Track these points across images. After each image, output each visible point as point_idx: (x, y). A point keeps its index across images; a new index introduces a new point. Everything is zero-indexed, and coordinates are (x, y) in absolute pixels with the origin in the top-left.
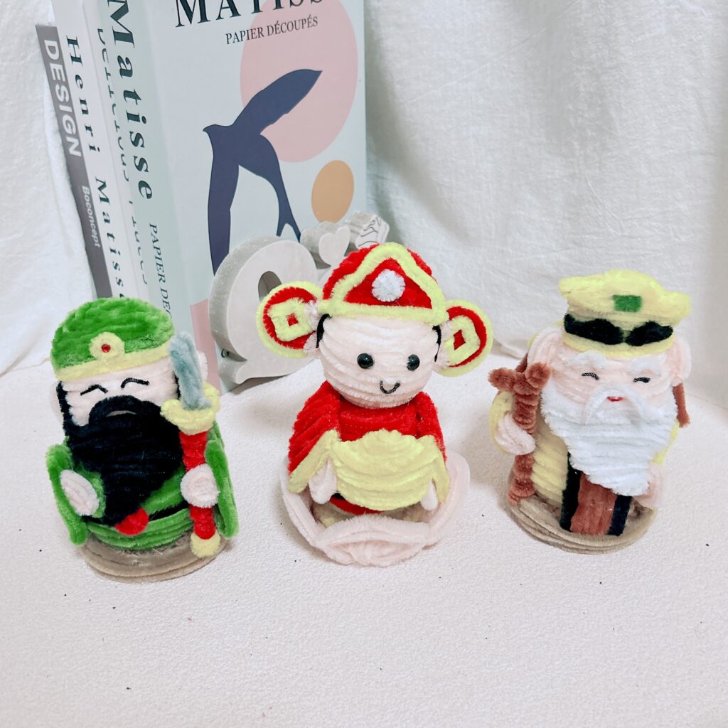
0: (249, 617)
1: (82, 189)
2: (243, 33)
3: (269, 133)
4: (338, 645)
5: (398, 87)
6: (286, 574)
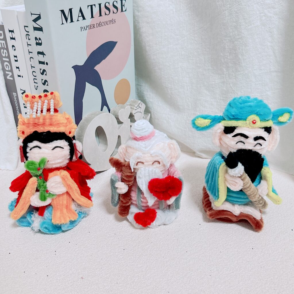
0: (108, 275)
1: (13, 93)
2: (87, 26)
3: (97, 68)
4: (149, 284)
5: (147, 48)
6: (121, 256)
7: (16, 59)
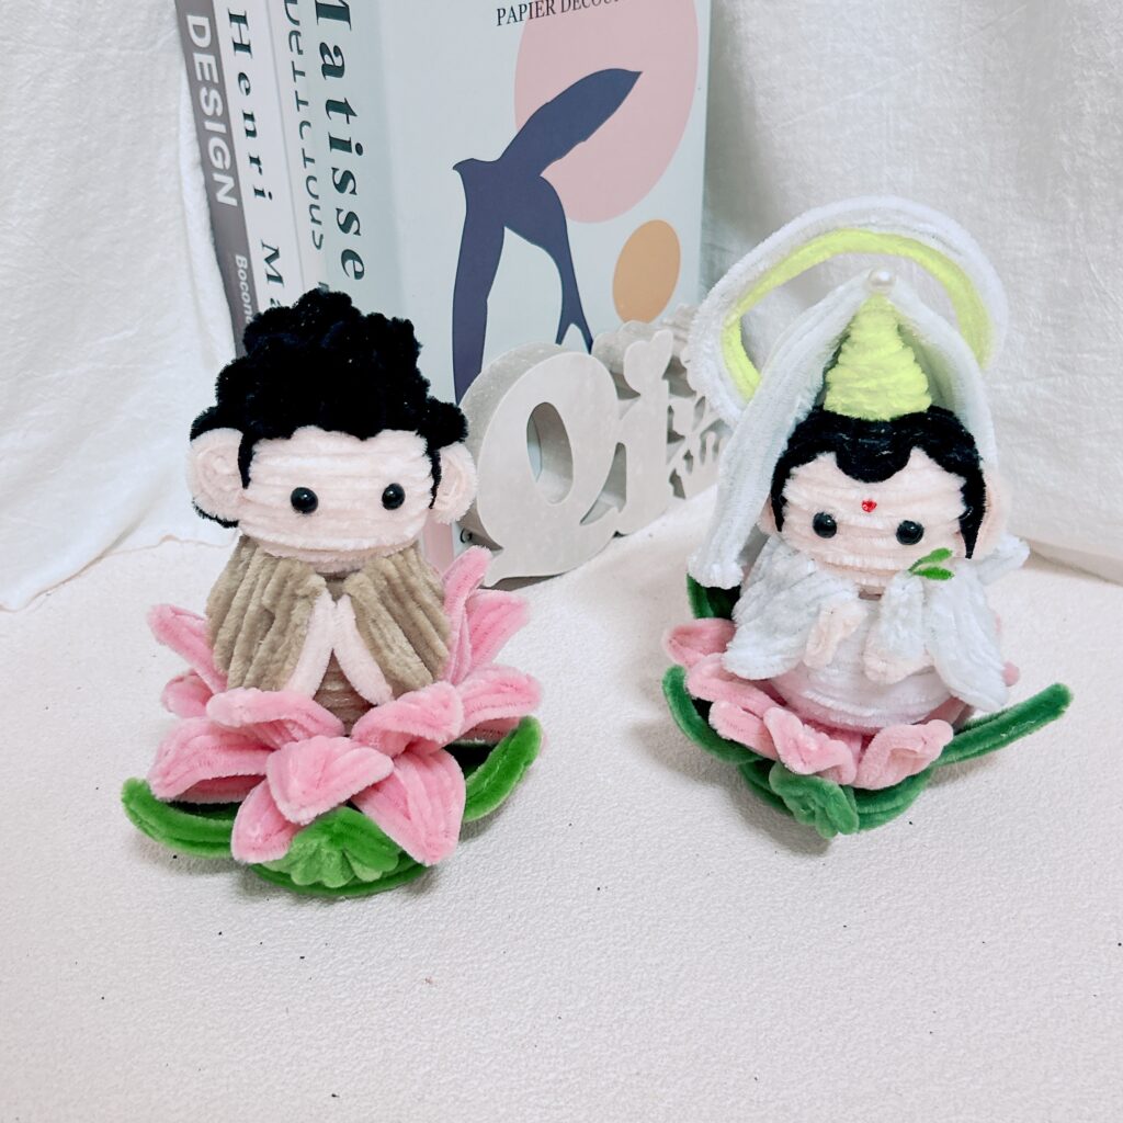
0: (527, 982)
1: (235, 259)
2: (523, 7)
3: (553, 173)
4: (681, 1035)
6: (583, 911)
7: (249, 125)
